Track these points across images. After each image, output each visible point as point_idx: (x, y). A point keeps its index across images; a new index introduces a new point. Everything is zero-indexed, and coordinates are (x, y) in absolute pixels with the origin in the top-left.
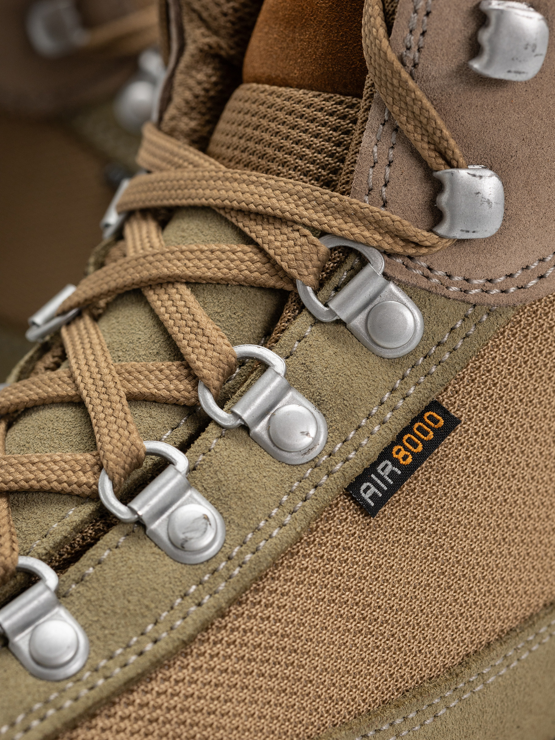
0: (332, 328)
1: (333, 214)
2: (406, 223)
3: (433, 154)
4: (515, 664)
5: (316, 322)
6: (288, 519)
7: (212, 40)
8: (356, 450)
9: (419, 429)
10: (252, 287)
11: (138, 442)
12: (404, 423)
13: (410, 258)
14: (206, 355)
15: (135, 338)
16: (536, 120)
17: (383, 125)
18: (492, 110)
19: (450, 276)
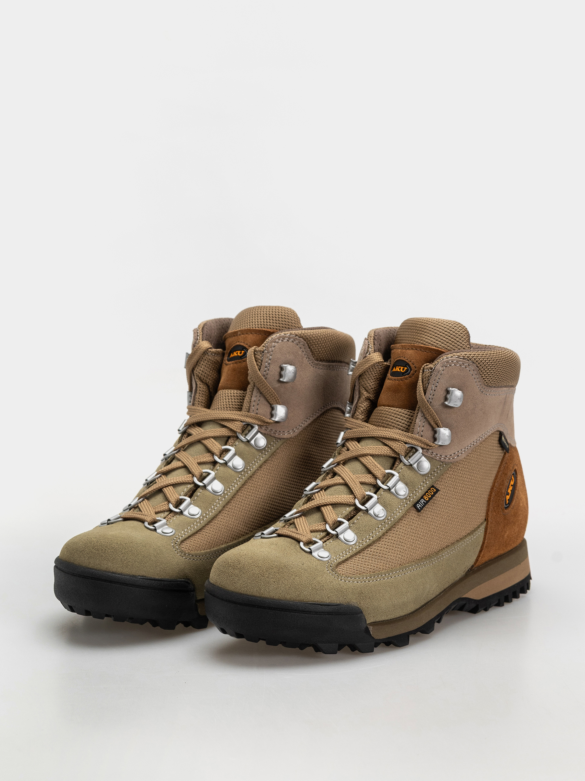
0: (408, 466)
1: (409, 438)
2: (427, 441)
3: (435, 424)
4: (449, 554)
5: (405, 465)
6: (400, 511)
7: (368, 395)
8: (416, 496)
9: (430, 492)
10: (387, 457)
11: (364, 492)
12: (426, 490)
13: (428, 450)
14: (379, 472)
15: (357, 469)
16: (458, 417)
17: (422, 417)
18: (448, 414)
19: (437, 455)
